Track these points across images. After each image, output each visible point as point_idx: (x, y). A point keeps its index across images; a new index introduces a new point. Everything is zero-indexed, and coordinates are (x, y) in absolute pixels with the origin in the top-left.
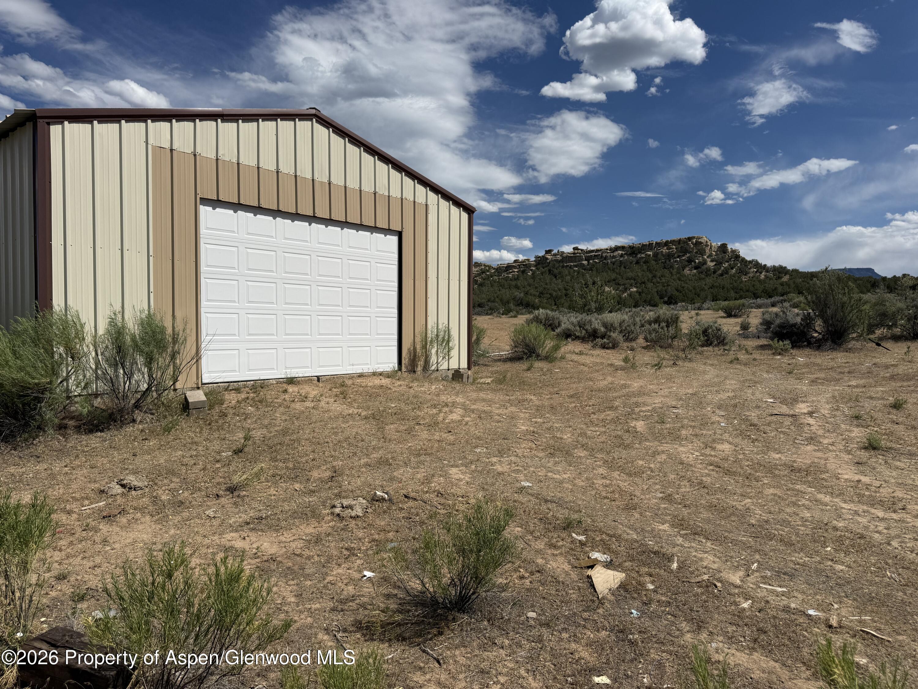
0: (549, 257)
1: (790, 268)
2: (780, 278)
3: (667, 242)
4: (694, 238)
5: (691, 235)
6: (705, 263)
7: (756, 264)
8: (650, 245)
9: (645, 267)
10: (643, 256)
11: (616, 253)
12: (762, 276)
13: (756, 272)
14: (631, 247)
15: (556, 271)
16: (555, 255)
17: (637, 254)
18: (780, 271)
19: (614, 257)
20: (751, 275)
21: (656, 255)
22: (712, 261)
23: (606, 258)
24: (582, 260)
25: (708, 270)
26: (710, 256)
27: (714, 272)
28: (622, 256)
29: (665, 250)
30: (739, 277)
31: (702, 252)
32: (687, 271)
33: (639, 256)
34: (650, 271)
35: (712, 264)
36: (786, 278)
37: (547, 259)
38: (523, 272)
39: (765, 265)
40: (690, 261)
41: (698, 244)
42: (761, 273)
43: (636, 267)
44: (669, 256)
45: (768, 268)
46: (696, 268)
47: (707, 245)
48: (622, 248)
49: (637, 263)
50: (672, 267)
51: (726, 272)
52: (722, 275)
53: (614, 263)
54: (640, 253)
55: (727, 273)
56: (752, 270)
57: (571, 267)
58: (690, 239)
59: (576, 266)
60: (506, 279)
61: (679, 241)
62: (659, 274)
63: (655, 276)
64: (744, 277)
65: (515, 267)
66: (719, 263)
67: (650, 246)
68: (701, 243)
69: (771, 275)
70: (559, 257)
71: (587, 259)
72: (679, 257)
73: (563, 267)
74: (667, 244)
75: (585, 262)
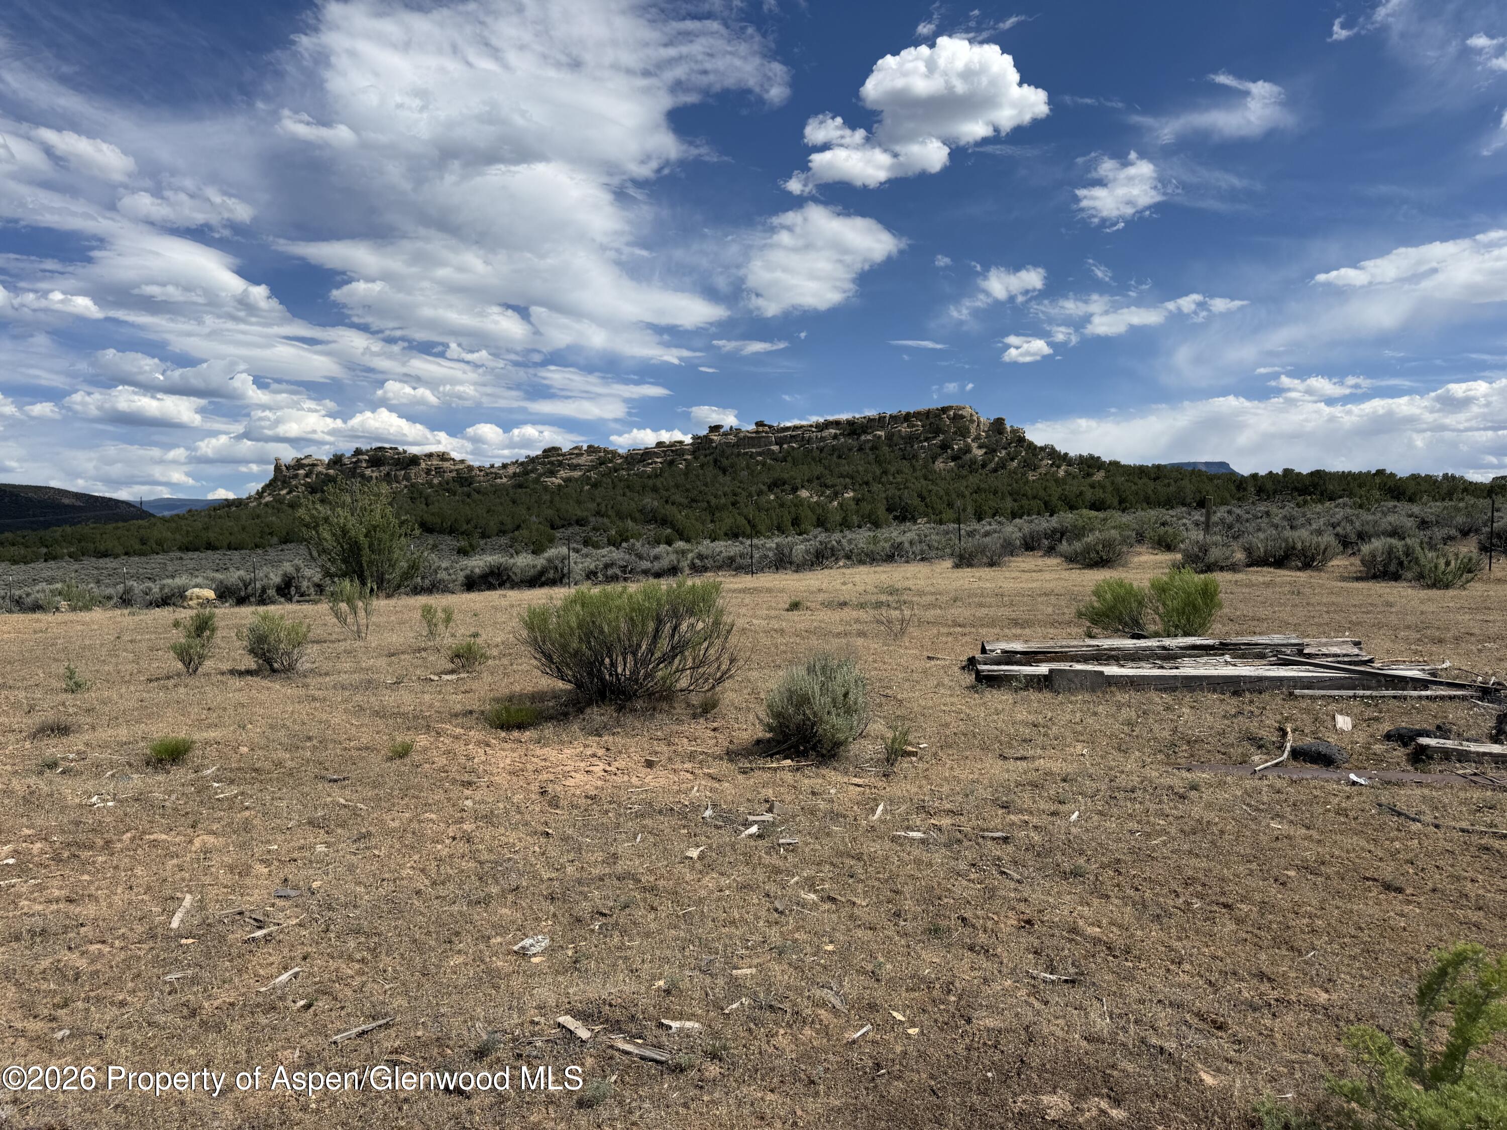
0: (715, 437)
1: (1106, 458)
2: (1089, 475)
3: (908, 414)
4: (950, 408)
5: (946, 404)
6: (968, 450)
7: (1051, 453)
8: (881, 419)
9: (872, 457)
10: (869, 437)
11: (826, 433)
12: (1061, 473)
13: (1052, 465)
14: (851, 423)
15: (725, 462)
16: (726, 434)
17: (859, 435)
18: (1091, 463)
19: (823, 439)
20: (1043, 470)
21: (890, 437)
22: (980, 447)
23: (809, 441)
24: (771, 444)
25: (973, 462)
26: (977, 438)
27: (984, 466)
28: (835, 437)
29: (904, 429)
30: (1024, 474)
31: (963, 432)
32: (939, 465)
33: (863, 438)
34: (878, 461)
35: (980, 452)
36: (1099, 476)
37: (712, 441)
38: (671, 463)
39: (1066, 454)
40: (944, 446)
41: (957, 418)
42: (1059, 467)
43: (856, 455)
44: (911, 439)
45: (1071, 459)
46: (954, 458)
47: (972, 421)
48: (837, 423)
49: (860, 449)
50: (915, 456)
51: (1002, 465)
52: (995, 470)
53: (821, 450)
54: (865, 432)
55: (1004, 467)
56: (1045, 462)
57: (752, 456)
58: (944, 410)
59: (760, 454)
60: (640, 475)
61: (928, 413)
62: (893, 469)
63: (885, 472)
64: (1031, 473)
65: (656, 455)
66: (991, 451)
67: (880, 421)
68: (962, 417)
69: (1075, 470)
70: (732, 439)
71: (779, 442)
72: (926, 440)
73: (739, 455)
74: (907, 417)
75: (775, 448)
